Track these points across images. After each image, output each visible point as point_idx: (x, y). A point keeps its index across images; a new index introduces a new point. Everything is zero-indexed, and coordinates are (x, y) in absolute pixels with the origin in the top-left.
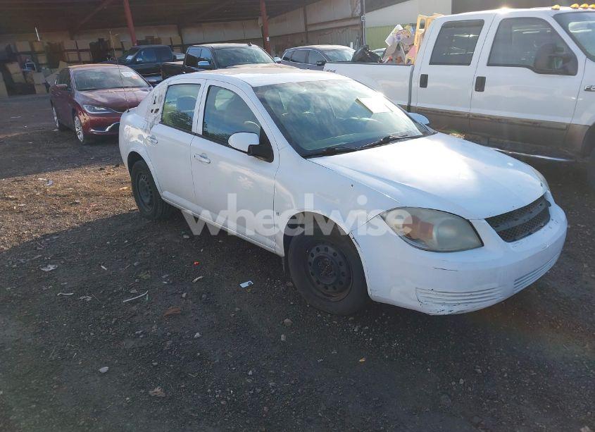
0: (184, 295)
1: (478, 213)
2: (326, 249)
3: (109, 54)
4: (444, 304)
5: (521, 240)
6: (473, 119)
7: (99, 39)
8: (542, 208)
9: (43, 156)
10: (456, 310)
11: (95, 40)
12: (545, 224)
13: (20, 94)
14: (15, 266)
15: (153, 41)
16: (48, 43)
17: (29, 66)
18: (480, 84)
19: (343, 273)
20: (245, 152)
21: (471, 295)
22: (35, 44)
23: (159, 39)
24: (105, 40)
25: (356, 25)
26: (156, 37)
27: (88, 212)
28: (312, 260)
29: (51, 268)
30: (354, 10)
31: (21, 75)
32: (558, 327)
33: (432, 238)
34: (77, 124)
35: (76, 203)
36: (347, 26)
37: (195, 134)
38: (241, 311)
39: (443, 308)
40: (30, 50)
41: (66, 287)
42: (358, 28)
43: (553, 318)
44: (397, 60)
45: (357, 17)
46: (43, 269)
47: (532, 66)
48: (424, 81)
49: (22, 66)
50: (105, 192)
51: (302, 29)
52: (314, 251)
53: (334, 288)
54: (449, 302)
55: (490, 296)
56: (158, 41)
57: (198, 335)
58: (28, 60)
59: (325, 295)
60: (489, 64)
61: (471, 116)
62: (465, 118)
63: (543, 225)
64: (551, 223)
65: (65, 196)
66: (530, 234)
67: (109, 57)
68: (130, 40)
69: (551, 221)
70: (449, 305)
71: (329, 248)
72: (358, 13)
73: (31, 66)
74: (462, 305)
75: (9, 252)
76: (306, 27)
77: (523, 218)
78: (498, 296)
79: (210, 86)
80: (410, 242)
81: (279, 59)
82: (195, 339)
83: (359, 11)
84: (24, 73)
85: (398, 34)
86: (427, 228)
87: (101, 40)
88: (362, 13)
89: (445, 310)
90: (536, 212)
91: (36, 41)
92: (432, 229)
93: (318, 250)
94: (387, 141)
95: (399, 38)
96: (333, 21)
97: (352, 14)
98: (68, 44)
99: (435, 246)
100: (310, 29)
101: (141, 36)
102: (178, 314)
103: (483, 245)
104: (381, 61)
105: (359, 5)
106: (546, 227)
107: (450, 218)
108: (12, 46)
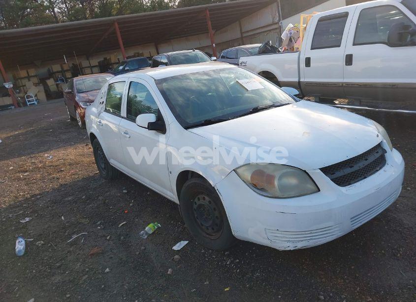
0: (108, 238)
1: (314, 164)
2: (204, 199)
3: (110, 67)
4: (289, 241)
5: (355, 184)
6: (346, 87)
7: (104, 58)
8: (377, 155)
9: (55, 139)
10: (300, 245)
11: (102, 59)
12: (380, 168)
13: (55, 98)
14: (4, 219)
15: (139, 55)
16: (73, 64)
17: (60, 80)
18: (349, 60)
19: (217, 217)
20: (145, 128)
21: (311, 233)
22: (64, 65)
23: (142, 53)
24: (108, 58)
25: (276, 29)
26: (141, 52)
27: (67, 177)
28: (195, 206)
29: (27, 219)
30: (274, 18)
31: (55, 86)
32: (399, 255)
33: (274, 187)
34: (78, 116)
35: (62, 171)
36: (270, 31)
37: (123, 118)
38: (145, 249)
39: (288, 244)
40: (60, 70)
41: (31, 234)
42: (278, 31)
43: (395, 247)
44: (291, 49)
45: (276, 23)
46: (21, 221)
47: (387, 42)
48: (308, 62)
49: (56, 80)
50: (82, 161)
51: (239, 36)
52: (196, 200)
53: (213, 229)
54: (293, 240)
55: (329, 233)
56: (142, 55)
57: (107, 270)
58: (60, 76)
59: (208, 234)
60: (354, 44)
61: (344, 85)
62: (339, 86)
63: (378, 169)
64: (386, 168)
65: (56, 166)
66: (365, 178)
67: (110, 69)
68: (122, 57)
69: (386, 165)
70: (293, 242)
71: (206, 197)
72: (277, 20)
73: (63, 81)
74: (305, 242)
75: (6, 209)
76: (242, 34)
77: (358, 165)
78: (336, 233)
79: (131, 82)
80: (258, 191)
81: (215, 58)
82: (105, 273)
83: (278, 18)
84: (57, 85)
85: (290, 30)
86: (270, 179)
87: (105, 59)
88: (279, 20)
89: (290, 246)
90: (371, 159)
91: (65, 63)
92: (274, 180)
93: (199, 199)
94: (256, 110)
95: (291, 34)
96: (260, 28)
97: (273, 22)
98: (85, 63)
99: (278, 194)
100: (245, 35)
101: (131, 53)
102: (100, 253)
103: (319, 190)
104: (279, 51)
105: (277, 14)
106: (381, 171)
107: (289, 170)
108: (50, 68)
